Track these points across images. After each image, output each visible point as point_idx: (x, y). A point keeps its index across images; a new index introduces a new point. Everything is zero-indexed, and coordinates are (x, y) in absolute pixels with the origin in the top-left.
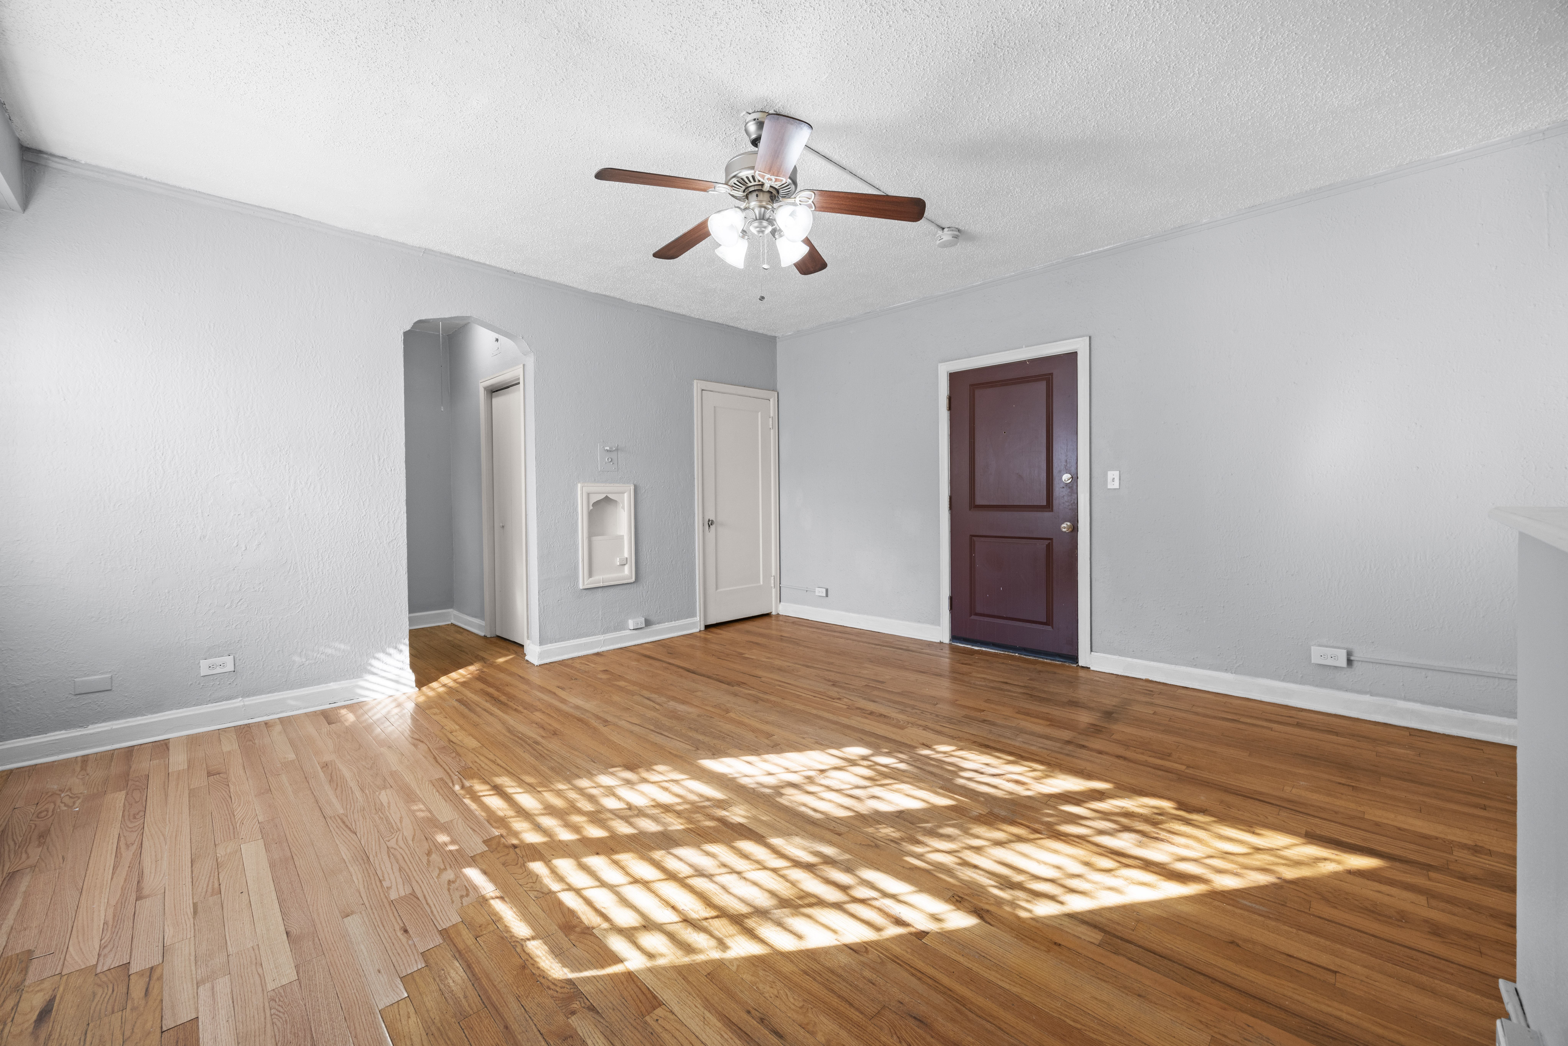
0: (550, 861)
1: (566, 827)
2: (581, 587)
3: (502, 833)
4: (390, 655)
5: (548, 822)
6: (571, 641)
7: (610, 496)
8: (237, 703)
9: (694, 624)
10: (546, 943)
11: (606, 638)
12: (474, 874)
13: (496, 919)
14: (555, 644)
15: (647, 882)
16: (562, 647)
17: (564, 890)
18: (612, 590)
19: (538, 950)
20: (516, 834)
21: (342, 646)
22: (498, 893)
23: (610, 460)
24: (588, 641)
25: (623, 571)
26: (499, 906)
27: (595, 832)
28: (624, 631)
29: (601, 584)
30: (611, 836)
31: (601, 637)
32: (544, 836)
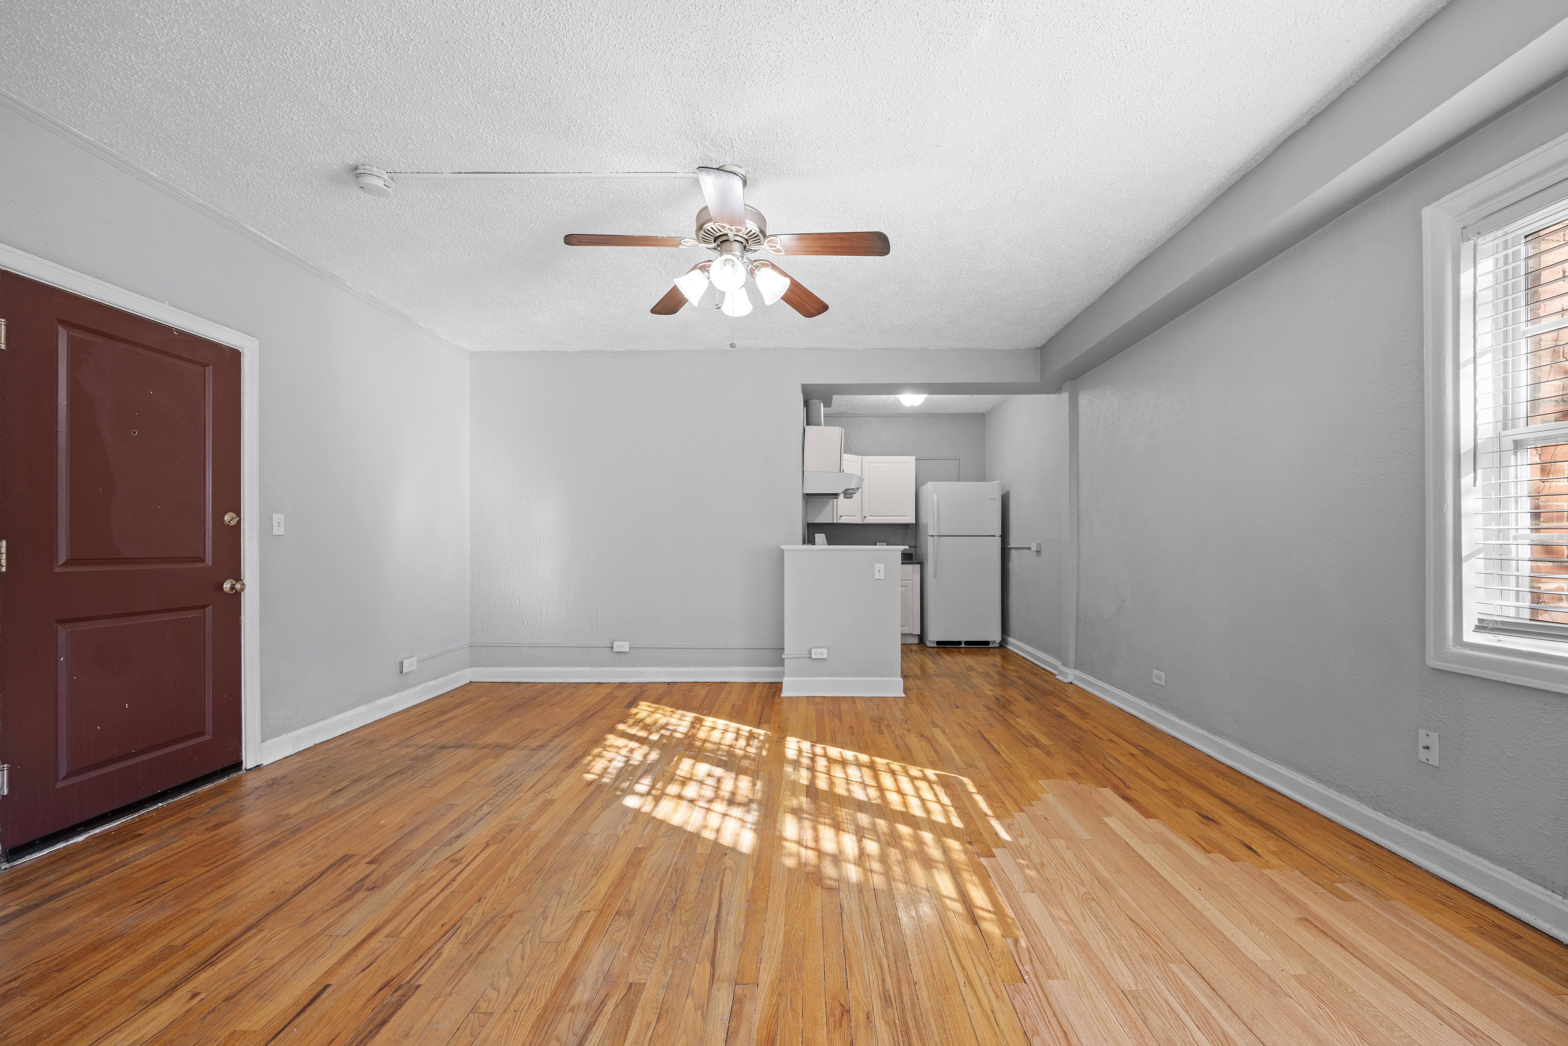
0: (948, 824)
1: (923, 843)
3: (978, 859)
5: (935, 853)
10: (967, 789)
12: (1004, 835)
13: (991, 806)
15: (898, 792)
17: (948, 806)
19: (972, 788)
20: (965, 851)
22: (988, 818)
26: (989, 812)
27: (904, 830)
30: (895, 823)
32: (945, 842)
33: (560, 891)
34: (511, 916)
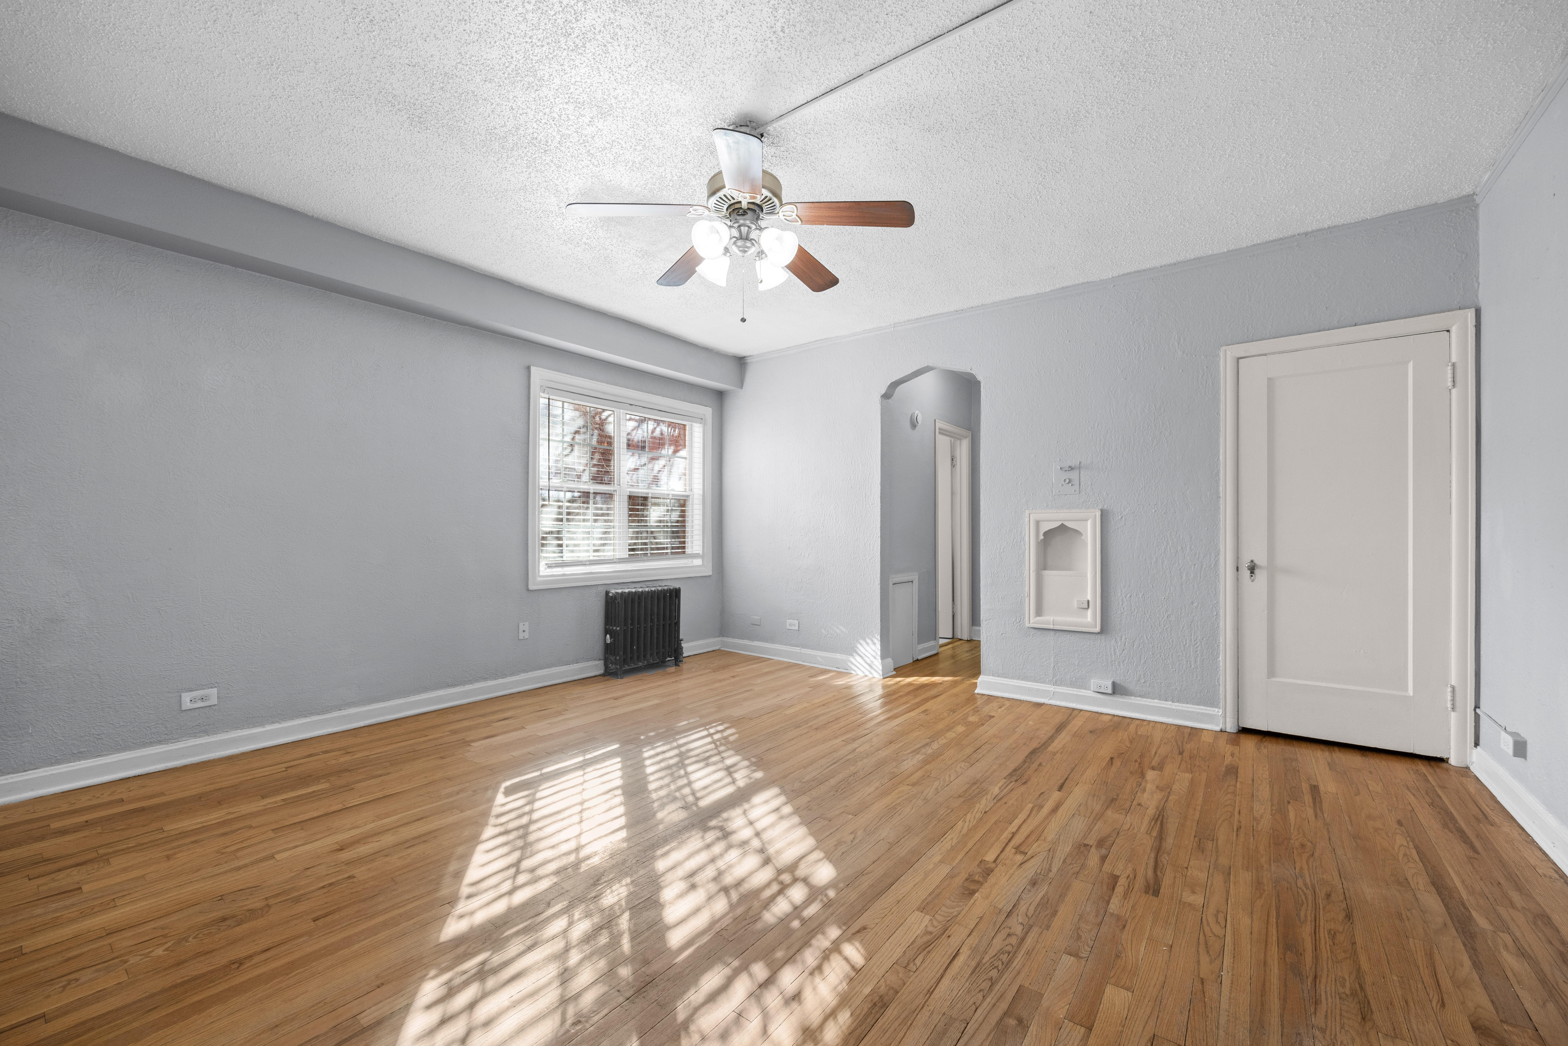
2: (1027, 625)
4: (867, 644)
6: (1015, 681)
7: (1066, 523)
8: (797, 650)
9: (1211, 718)
11: (1057, 690)
14: (998, 678)
16: (1003, 684)
18: (1068, 636)
21: (844, 630)
23: (1068, 481)
24: (1035, 687)
25: (1086, 617)
28: (1084, 691)
29: (1051, 627)
31: (1051, 688)
33: (926, 801)
34: (960, 796)
